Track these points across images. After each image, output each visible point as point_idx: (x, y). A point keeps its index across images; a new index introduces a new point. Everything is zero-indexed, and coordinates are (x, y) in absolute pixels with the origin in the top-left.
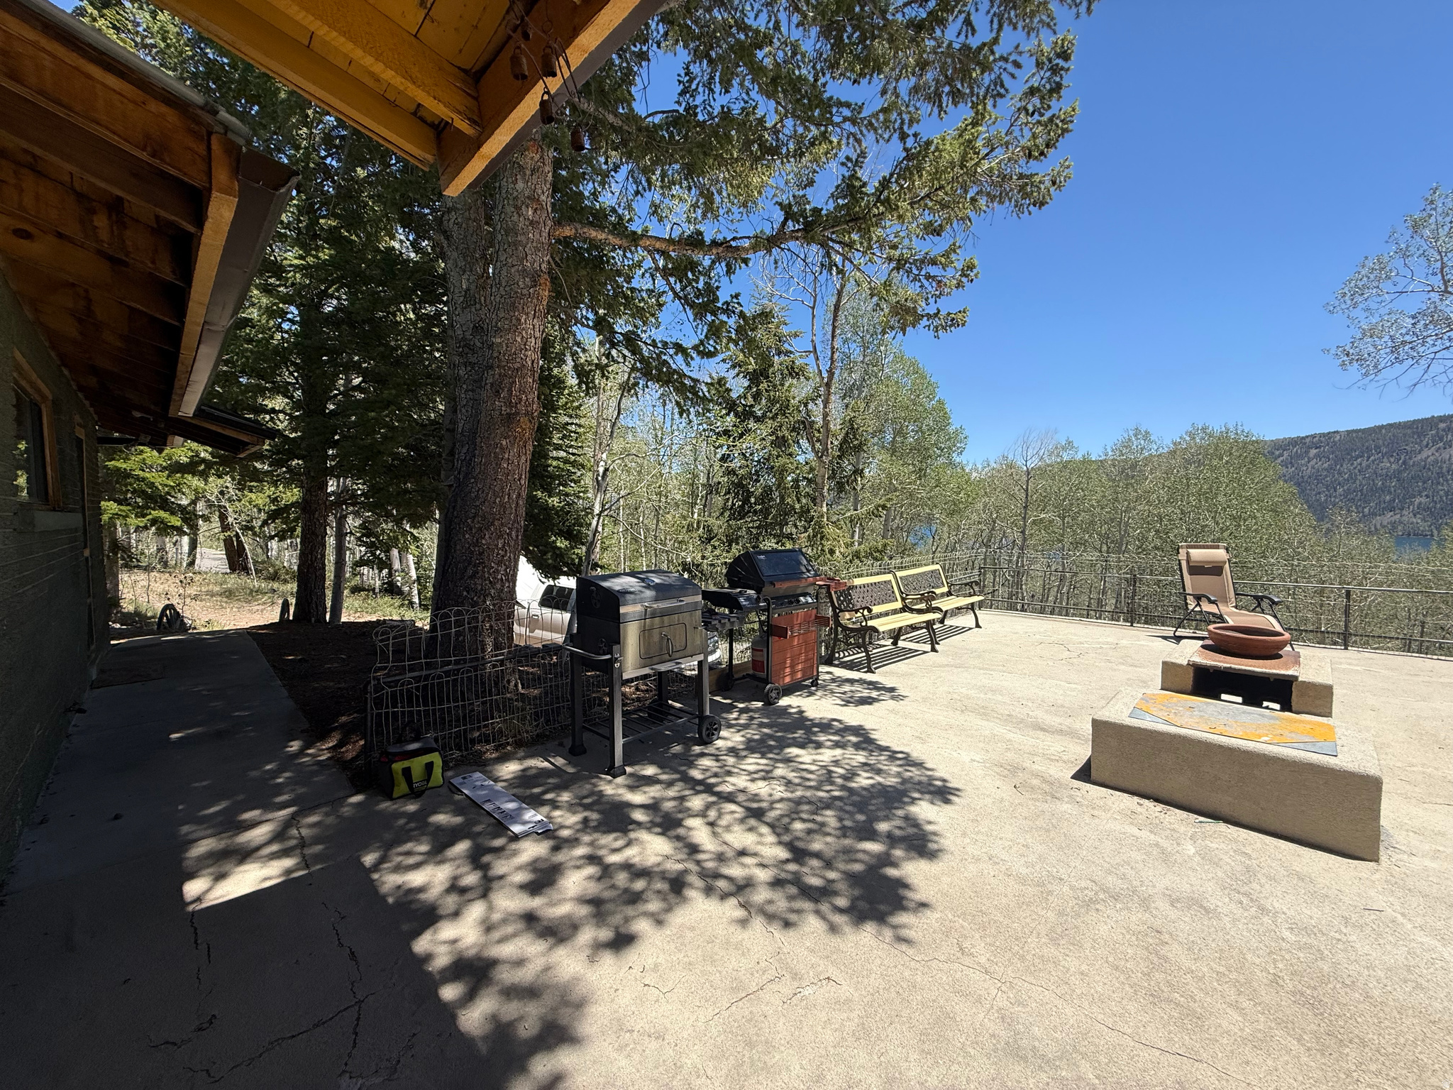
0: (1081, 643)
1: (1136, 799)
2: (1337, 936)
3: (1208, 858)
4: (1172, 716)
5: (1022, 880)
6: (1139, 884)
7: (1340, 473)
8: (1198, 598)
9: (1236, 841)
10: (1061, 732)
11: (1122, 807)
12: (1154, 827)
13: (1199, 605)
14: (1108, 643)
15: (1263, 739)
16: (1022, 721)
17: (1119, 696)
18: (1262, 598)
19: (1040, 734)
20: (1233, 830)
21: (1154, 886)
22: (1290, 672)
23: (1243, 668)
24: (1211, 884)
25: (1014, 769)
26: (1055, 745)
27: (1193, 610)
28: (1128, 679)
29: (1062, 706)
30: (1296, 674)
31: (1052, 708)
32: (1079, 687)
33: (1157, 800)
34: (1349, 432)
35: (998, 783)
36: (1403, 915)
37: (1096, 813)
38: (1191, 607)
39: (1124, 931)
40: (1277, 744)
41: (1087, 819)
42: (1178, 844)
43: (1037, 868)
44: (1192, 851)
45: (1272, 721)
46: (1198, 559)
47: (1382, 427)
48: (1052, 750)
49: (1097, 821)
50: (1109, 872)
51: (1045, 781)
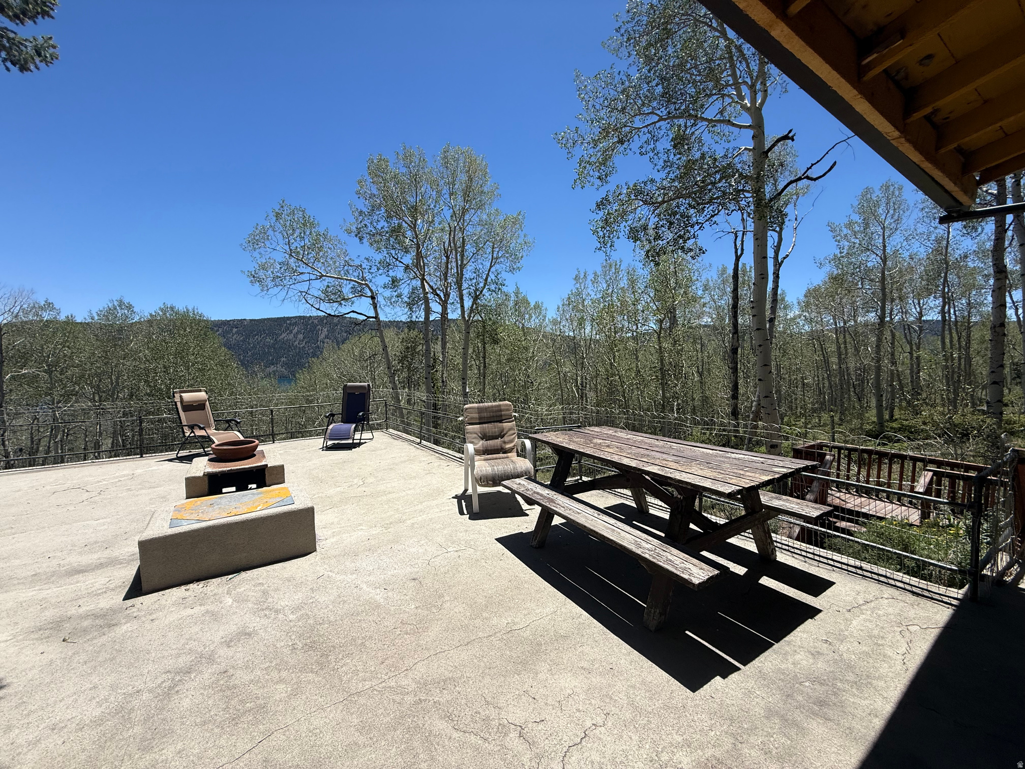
0: (99, 482)
1: (183, 588)
2: (311, 601)
3: (240, 600)
4: (201, 515)
5: (98, 722)
6: (202, 648)
7: (249, 344)
8: (192, 427)
9: (253, 579)
10: (101, 566)
11: (174, 599)
12: (201, 600)
13: (193, 432)
14: (124, 476)
15: (258, 509)
16: (53, 574)
17: (156, 515)
18: (230, 421)
19: (80, 577)
20: (250, 573)
21: (213, 642)
22: (263, 463)
23: (238, 467)
24: (247, 615)
25: (56, 625)
26: (98, 580)
27: (189, 436)
28: (151, 499)
29: (96, 542)
30: (266, 463)
31: (86, 548)
32: (109, 520)
33: (199, 580)
34: (251, 320)
35: (41, 648)
36: (331, 571)
37: (154, 616)
38: (187, 435)
39: (202, 691)
40: (266, 508)
41: (148, 626)
42: (221, 602)
43: (112, 699)
44: (230, 601)
45: (259, 496)
46: (188, 400)
47: (265, 319)
48: (97, 586)
49: (157, 622)
50: (178, 656)
51: (96, 616)
